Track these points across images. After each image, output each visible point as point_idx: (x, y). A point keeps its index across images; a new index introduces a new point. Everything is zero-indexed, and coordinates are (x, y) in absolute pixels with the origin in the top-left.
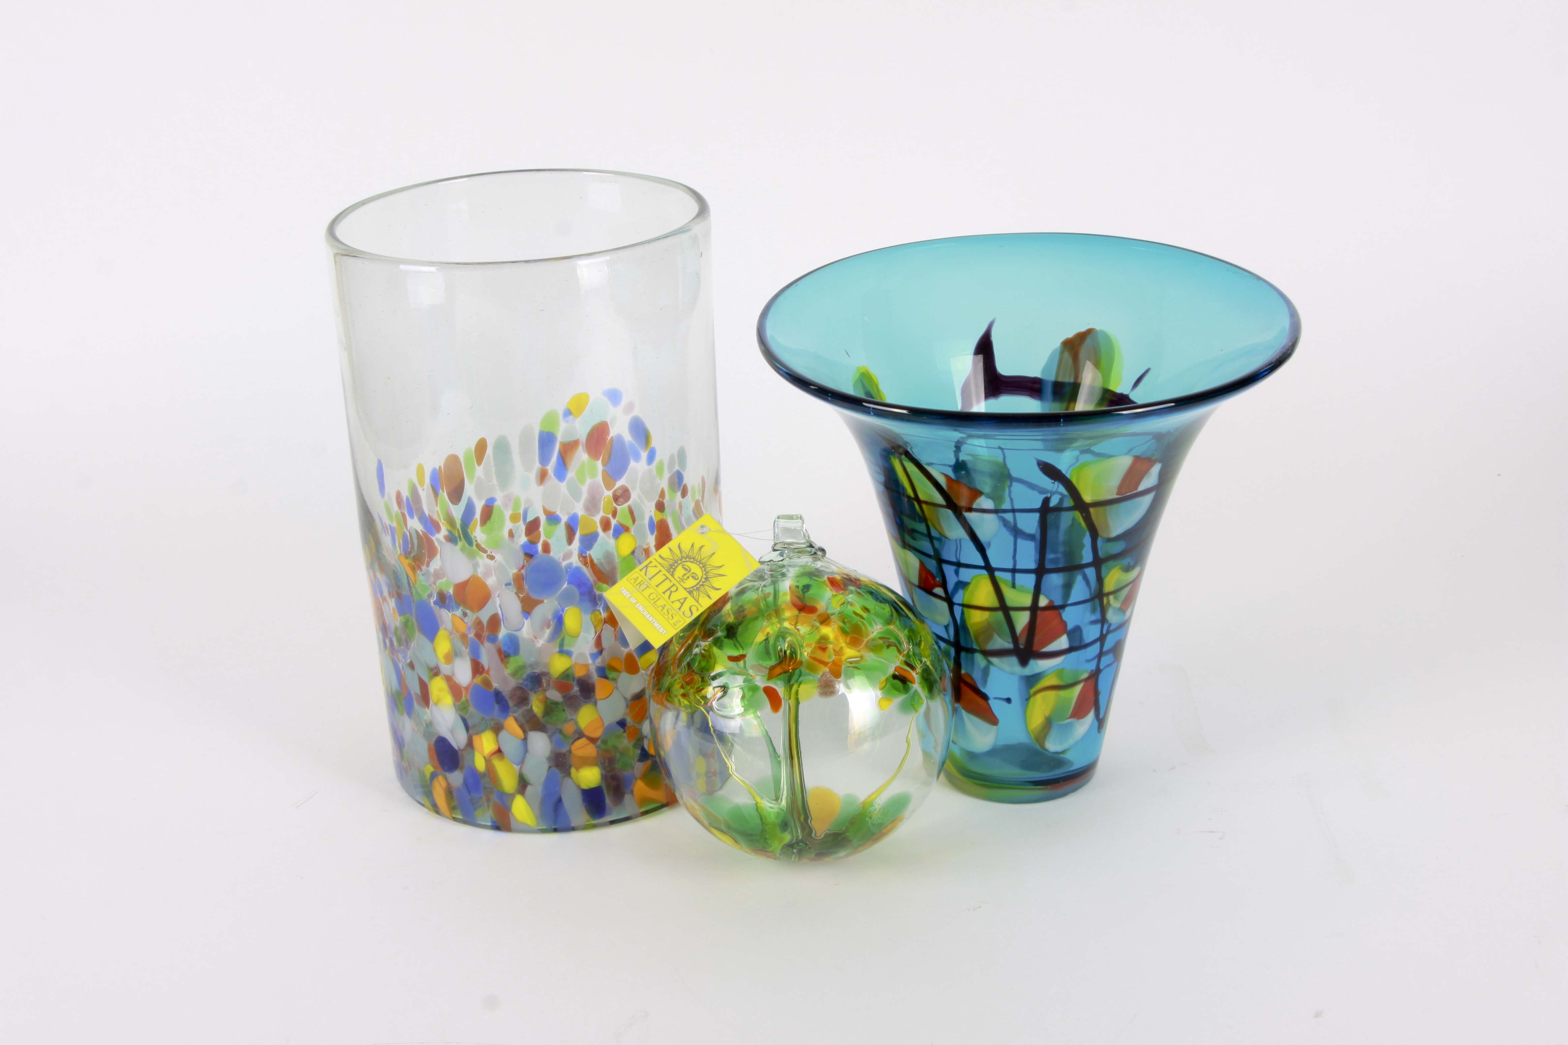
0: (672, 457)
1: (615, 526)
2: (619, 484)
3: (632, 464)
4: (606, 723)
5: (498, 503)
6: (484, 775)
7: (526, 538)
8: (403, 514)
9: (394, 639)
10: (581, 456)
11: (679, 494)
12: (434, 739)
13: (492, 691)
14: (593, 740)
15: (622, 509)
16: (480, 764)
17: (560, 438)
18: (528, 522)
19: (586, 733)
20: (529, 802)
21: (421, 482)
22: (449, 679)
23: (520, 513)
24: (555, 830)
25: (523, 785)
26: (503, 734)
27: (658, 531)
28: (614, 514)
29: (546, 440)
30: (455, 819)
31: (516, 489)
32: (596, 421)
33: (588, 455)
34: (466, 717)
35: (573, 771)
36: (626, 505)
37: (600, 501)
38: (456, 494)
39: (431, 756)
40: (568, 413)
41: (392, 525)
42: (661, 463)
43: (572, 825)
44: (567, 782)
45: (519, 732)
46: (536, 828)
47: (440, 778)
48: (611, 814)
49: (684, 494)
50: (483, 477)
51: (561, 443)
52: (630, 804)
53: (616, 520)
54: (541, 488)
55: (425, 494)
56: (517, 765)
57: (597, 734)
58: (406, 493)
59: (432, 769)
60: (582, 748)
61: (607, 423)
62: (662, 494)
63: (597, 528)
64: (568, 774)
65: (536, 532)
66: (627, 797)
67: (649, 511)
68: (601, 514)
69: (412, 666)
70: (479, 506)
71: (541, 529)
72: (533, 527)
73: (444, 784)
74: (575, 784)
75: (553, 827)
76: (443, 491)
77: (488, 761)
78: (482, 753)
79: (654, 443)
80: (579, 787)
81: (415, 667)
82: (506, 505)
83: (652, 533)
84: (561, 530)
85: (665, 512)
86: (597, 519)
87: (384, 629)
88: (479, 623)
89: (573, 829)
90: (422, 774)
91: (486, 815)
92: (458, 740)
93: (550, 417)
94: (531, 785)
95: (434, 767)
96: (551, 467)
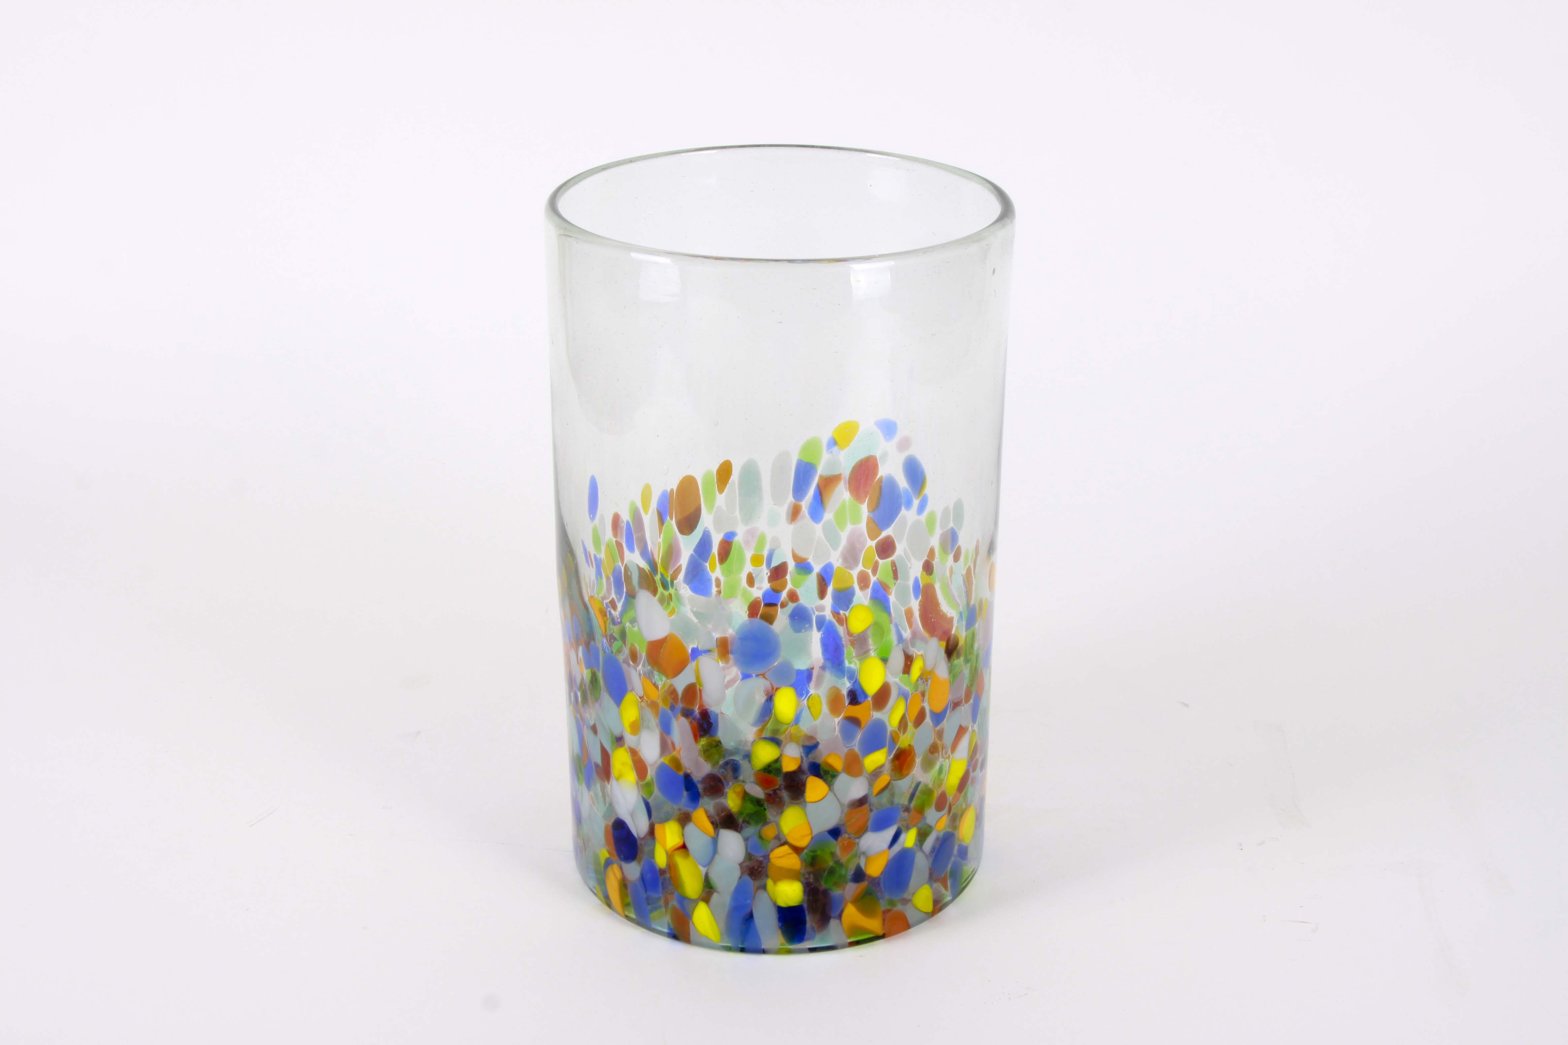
0: (946, 511)
1: (875, 584)
2: (884, 534)
3: (903, 512)
4: (816, 831)
5: (738, 540)
6: (662, 872)
7: (769, 584)
8: (619, 545)
9: (579, 694)
10: (842, 494)
11: (951, 557)
12: (613, 820)
13: (681, 773)
14: (797, 850)
15: (884, 564)
16: (661, 860)
17: (821, 470)
18: (772, 568)
19: (791, 841)
20: (713, 913)
21: (646, 507)
22: (634, 753)
23: (762, 556)
24: (743, 950)
25: (708, 890)
26: (690, 828)
27: (922, 597)
28: (875, 571)
29: (804, 472)
30: (627, 917)
31: (761, 524)
32: (862, 455)
33: (850, 494)
34: (650, 801)
35: (770, 883)
36: (889, 560)
37: (861, 551)
38: (688, 523)
39: (607, 839)
40: (833, 443)
41: (598, 556)
42: (932, 516)
43: (763, 947)
44: (761, 896)
45: (710, 827)
46: (720, 944)
47: (615, 867)
48: (813, 940)
49: (956, 558)
50: (724, 508)
51: (821, 477)
52: (834, 932)
53: (876, 577)
54: (791, 527)
55: (649, 519)
56: (704, 866)
57: (803, 842)
58: (626, 517)
59: (607, 855)
60: (782, 857)
61: (876, 458)
62: (932, 553)
63: (854, 583)
64: (764, 887)
65: (783, 579)
66: (833, 923)
67: (915, 570)
68: (860, 567)
69: (594, 729)
70: (716, 540)
71: (788, 577)
72: (778, 573)
73: (619, 874)
74: (771, 900)
75: (740, 946)
76: (672, 519)
77: (670, 856)
78: (664, 846)
79: (928, 490)
80: (775, 904)
81: (598, 733)
82: (747, 543)
83: (916, 597)
84: (812, 581)
85: (933, 574)
86: (855, 573)
87: (571, 680)
88: (673, 692)
89: (764, 952)
90: (596, 857)
91: (663, 919)
92: (639, 826)
93: (811, 446)
94: (718, 892)
95: (609, 852)
96: (806, 503)
